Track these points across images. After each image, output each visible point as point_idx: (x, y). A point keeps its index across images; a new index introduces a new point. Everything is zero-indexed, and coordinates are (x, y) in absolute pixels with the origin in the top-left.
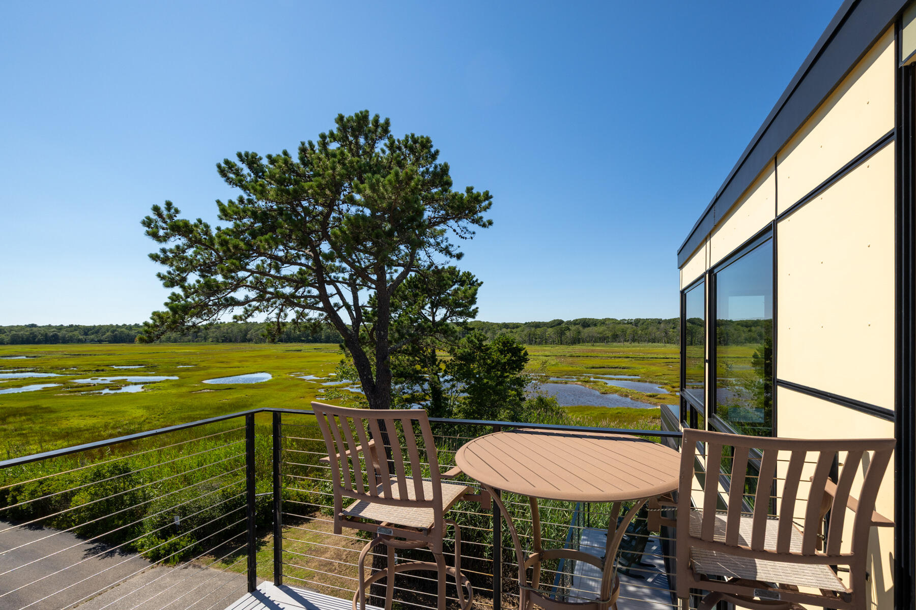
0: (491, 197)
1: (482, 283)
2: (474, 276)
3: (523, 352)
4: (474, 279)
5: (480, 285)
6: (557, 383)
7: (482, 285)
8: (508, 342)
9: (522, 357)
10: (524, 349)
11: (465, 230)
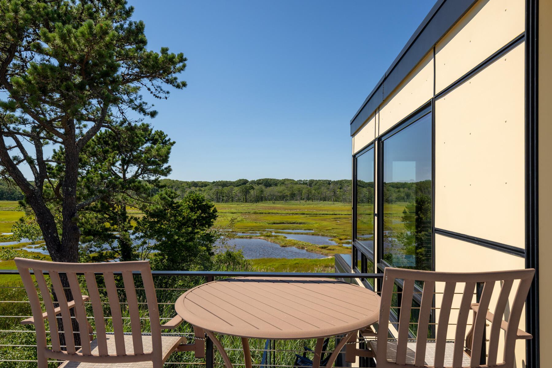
0: (185, 60)
1: (174, 143)
2: (167, 135)
3: (212, 209)
4: (167, 139)
5: (172, 144)
6: (242, 238)
7: (175, 145)
8: (198, 200)
9: (211, 214)
10: (213, 206)
11: (159, 89)
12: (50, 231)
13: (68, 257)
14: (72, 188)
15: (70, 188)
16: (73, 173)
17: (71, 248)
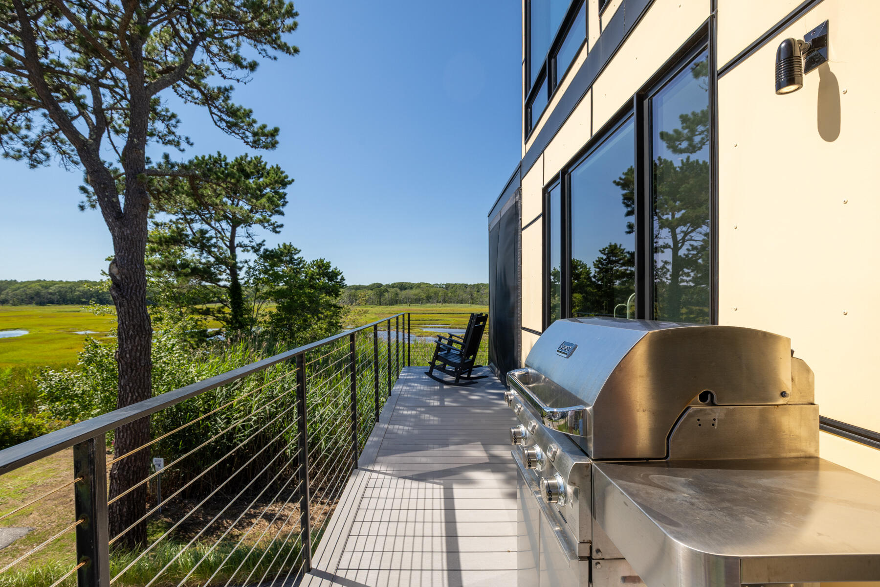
1: (293, 181)
2: (284, 171)
3: (339, 277)
5: (290, 183)
7: (293, 183)
8: (323, 265)
9: (339, 282)
10: (341, 274)
11: (263, 52)
12: (107, 194)
13: (132, 227)
14: (138, 139)
15: (135, 140)
16: (140, 121)
17: (136, 216)
